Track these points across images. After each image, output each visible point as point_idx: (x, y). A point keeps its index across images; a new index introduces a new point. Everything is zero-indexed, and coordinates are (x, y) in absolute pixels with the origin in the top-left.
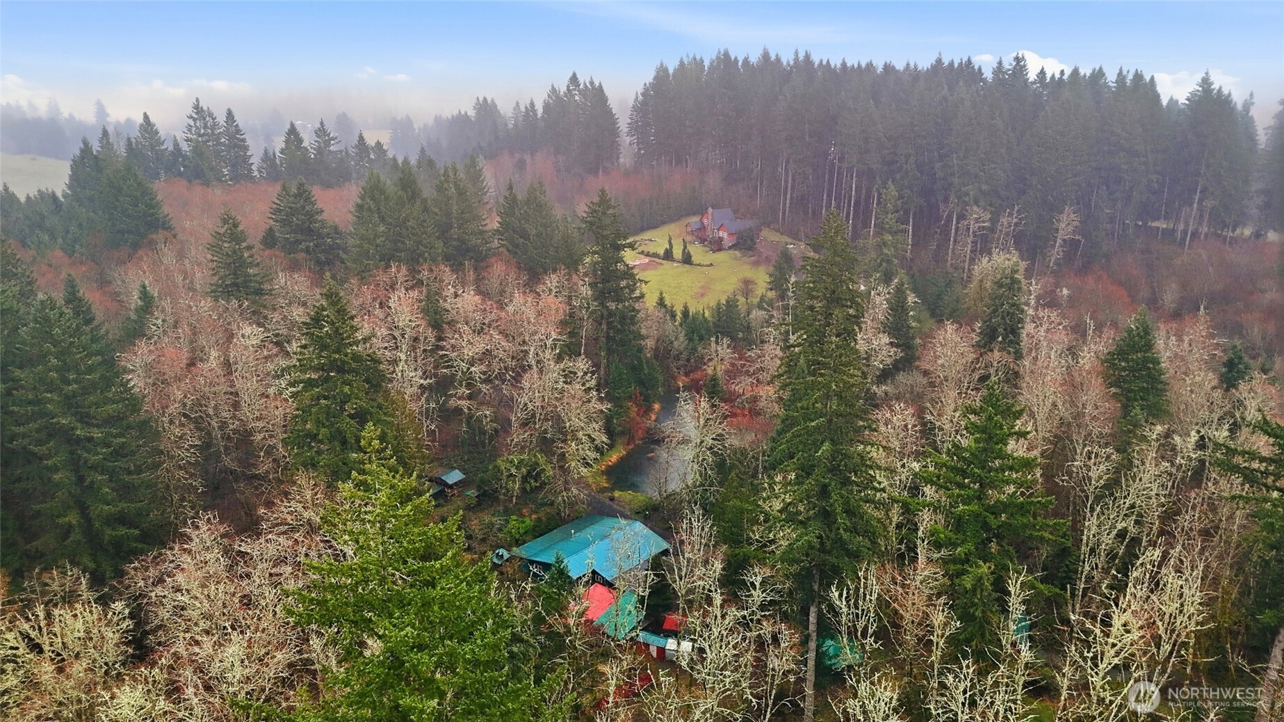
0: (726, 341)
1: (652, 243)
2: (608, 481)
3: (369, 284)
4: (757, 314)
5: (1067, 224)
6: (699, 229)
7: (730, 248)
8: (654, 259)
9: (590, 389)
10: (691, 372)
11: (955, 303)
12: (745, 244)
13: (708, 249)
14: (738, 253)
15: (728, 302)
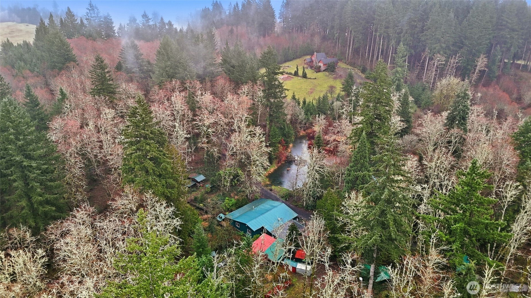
0: (323, 117)
1: (289, 68)
2: (269, 180)
3: (163, 89)
4: (337, 104)
5: (481, 62)
6: (310, 62)
7: (324, 71)
8: (289, 75)
9: (262, 142)
10: (307, 129)
11: (427, 99)
12: (331, 69)
13: (314, 71)
14: (327, 73)
15: (324, 97)
